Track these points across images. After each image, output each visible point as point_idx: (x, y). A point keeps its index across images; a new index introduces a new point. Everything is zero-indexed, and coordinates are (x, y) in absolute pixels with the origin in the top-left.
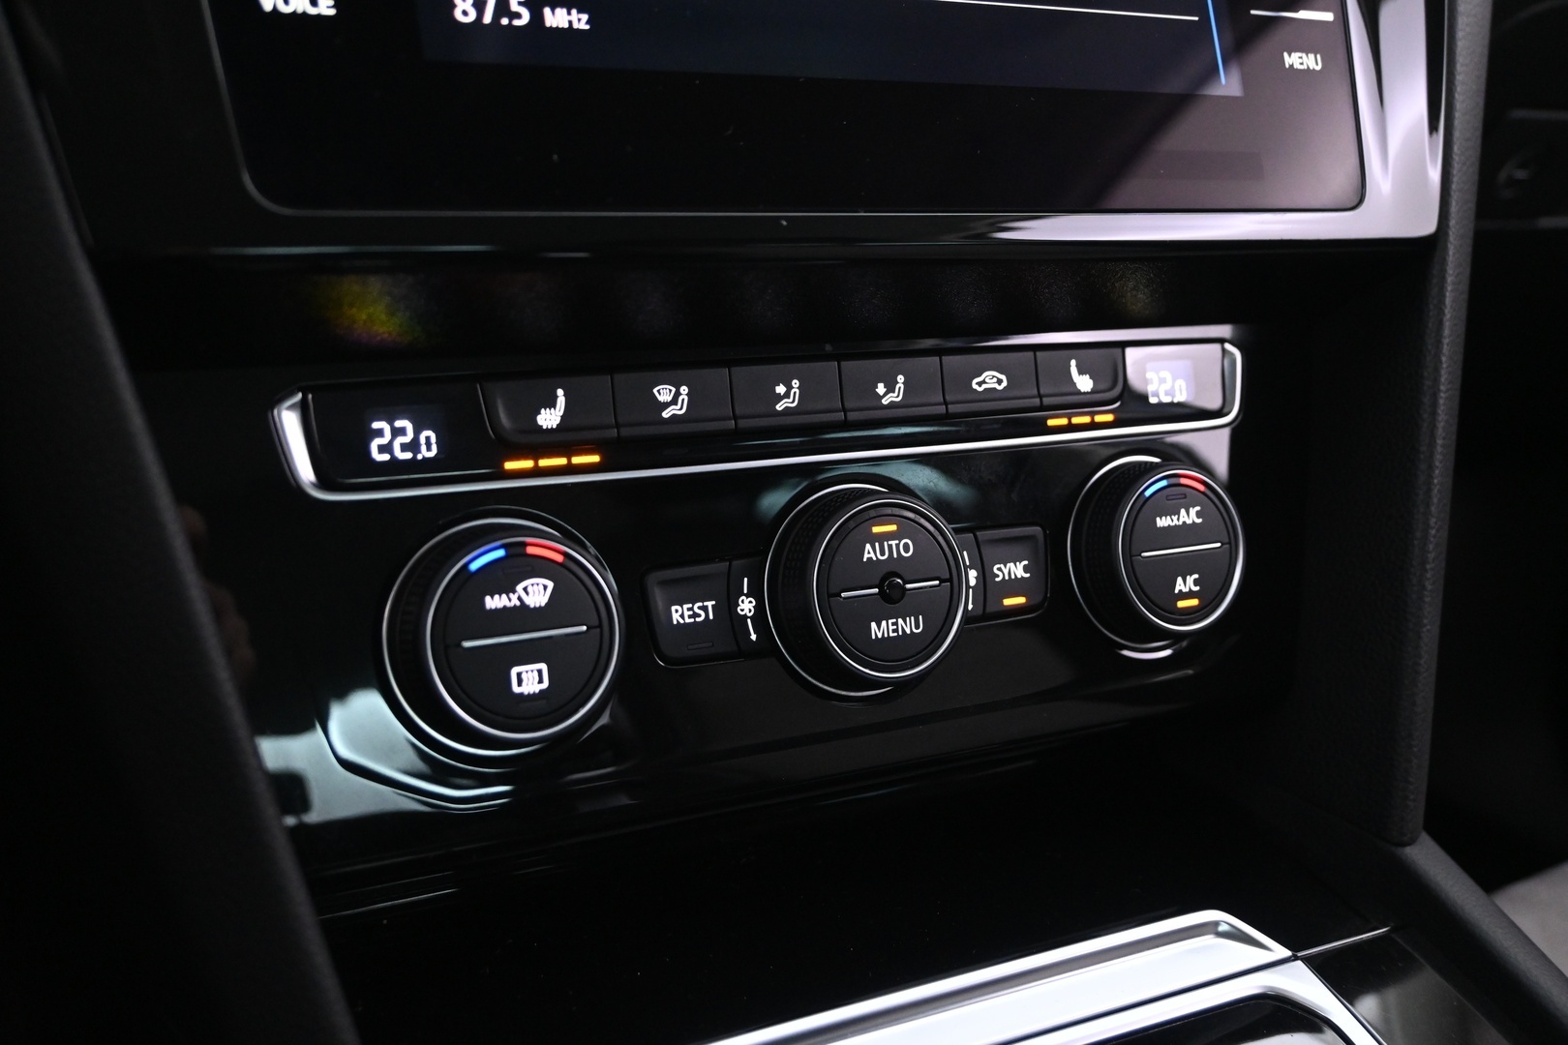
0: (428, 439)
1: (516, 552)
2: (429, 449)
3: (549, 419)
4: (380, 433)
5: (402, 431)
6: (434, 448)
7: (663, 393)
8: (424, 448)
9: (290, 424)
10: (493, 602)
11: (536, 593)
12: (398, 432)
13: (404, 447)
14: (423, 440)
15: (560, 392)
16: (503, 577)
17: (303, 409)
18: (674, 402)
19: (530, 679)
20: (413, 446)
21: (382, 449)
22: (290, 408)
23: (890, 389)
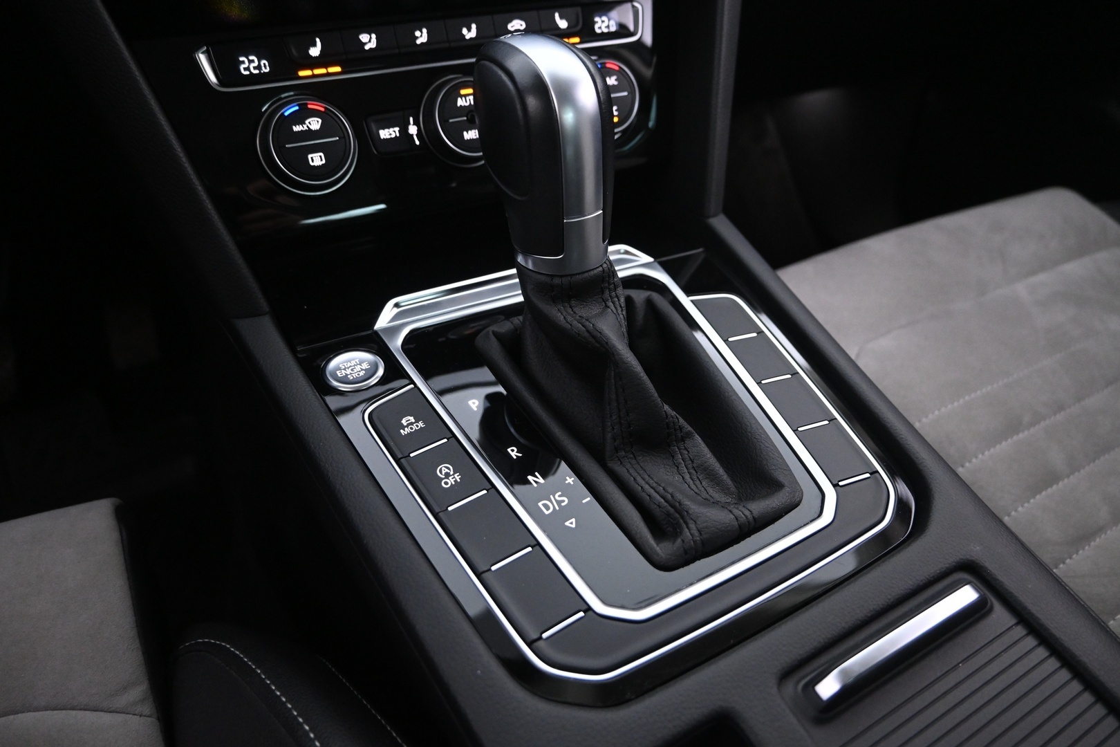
0: (264, 64)
1: (303, 107)
2: (265, 68)
3: (315, 52)
4: (243, 62)
5: (253, 61)
6: (268, 68)
7: (364, 38)
8: (263, 68)
9: (203, 59)
10: (297, 128)
11: (315, 124)
12: (251, 62)
13: (255, 68)
14: (262, 65)
15: (318, 40)
16: (300, 117)
17: (207, 53)
18: (370, 41)
19: (317, 159)
20: (259, 67)
21: (245, 69)
22: (202, 53)
23: (469, 30)
